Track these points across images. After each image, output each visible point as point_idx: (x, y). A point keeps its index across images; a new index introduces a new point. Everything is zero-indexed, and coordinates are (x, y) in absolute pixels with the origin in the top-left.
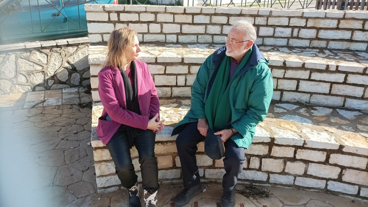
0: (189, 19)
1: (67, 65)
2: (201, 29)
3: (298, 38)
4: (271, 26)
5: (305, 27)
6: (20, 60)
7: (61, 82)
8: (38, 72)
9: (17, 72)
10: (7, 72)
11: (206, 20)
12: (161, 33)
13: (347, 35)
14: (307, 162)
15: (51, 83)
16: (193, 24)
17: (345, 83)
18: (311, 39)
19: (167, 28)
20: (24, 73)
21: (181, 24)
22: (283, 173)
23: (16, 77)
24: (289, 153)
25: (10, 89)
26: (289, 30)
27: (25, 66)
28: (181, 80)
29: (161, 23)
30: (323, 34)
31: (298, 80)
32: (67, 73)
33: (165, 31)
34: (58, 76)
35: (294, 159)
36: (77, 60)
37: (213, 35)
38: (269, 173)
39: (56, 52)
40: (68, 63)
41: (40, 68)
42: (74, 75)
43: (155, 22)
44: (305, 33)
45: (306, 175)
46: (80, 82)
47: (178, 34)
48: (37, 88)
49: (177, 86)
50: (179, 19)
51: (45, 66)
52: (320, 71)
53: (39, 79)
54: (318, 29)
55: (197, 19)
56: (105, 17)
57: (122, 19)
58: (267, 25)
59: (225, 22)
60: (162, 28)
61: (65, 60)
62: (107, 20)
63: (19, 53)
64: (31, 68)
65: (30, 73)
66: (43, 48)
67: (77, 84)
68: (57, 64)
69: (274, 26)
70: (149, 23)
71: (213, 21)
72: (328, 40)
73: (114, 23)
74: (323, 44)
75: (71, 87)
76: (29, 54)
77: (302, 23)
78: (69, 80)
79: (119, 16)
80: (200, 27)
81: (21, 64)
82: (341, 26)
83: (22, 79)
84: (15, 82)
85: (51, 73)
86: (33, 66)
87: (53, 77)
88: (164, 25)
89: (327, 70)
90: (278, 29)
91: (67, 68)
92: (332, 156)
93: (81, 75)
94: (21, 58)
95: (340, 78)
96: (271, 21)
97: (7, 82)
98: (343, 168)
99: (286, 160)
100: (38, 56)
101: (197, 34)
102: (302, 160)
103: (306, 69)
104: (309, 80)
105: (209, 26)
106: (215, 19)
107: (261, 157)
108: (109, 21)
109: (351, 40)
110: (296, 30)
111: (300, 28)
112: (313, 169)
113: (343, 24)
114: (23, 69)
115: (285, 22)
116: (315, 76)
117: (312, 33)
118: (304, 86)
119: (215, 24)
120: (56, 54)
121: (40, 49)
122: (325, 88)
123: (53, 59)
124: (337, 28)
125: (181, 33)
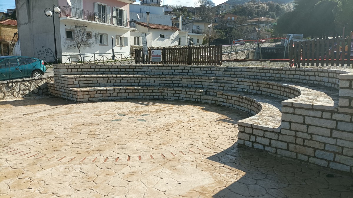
0: (89, 67)
1: (37, 87)
2: (93, 70)
3: (121, 71)
4: (113, 68)
5: (122, 68)
6: (21, 85)
7: (35, 94)
8: (27, 89)
9: (20, 89)
10: (16, 89)
11: (94, 67)
12: (81, 71)
13: (132, 70)
14: (122, 93)
15: (31, 94)
16: (91, 69)
17: (130, 80)
18: (124, 72)
19: (83, 70)
20: (22, 90)
21: (87, 69)
22: (118, 96)
23: (19, 91)
24: (118, 92)
25: (17, 96)
26: (118, 70)
27: (23, 87)
28: (91, 82)
29: (81, 69)
30: (127, 70)
31: (120, 80)
32: (37, 90)
33: (82, 71)
34: (34, 91)
35: (119, 93)
36: (41, 85)
37: (97, 72)
38: (115, 97)
39: (34, 82)
40: (38, 86)
41: (27, 88)
42: (40, 90)
43: (79, 68)
44: (122, 70)
45: (122, 96)
46: (42, 94)
47: (86, 72)
48: (26, 96)
49: (90, 83)
50: (86, 67)
51: (30, 87)
52: (125, 77)
53: (27, 92)
54: (125, 69)
55: (92, 67)
56: (65, 67)
57: (70, 68)
58: (112, 68)
59: (100, 68)
60: (81, 70)
61: (37, 85)
62: (65, 68)
63: (21, 82)
64: (25, 88)
65: (24, 90)
66: (29, 80)
67: (41, 94)
68: (34, 86)
69: (114, 69)
70: (77, 69)
71: (96, 68)
72: (128, 72)
73: (68, 69)
74: (127, 73)
75: (39, 95)
76: (24, 83)
77: (121, 67)
78: (38, 92)
79: (69, 67)
80: (93, 69)
81: (21, 86)
82: (130, 68)
83: (21, 92)
84: (19, 93)
85: (32, 89)
86: (26, 87)
87: (32, 91)
88: (82, 69)
89: (126, 77)
90: (115, 69)
91: (37, 88)
92: (126, 91)
93: (42, 91)
94: (22, 84)
95: (129, 79)
96: (113, 67)
97: (16, 93)
98: (128, 93)
99: (118, 93)
100: (27, 83)
101: (92, 72)
102: (121, 93)
103: (122, 77)
104: (123, 80)
105: (95, 69)
106: (97, 67)
107: (112, 93)
108: (66, 69)
109: (133, 71)
110: (120, 69)
111: (121, 69)
112: (123, 94)
113: (131, 67)
114: (22, 88)
115: (117, 67)
116: (124, 79)
117: (124, 70)
118: (122, 81)
119: (97, 69)
120: (34, 83)
121: (28, 81)
122: (126, 81)
123: (32, 85)
124: (130, 69)
125: (87, 71)
